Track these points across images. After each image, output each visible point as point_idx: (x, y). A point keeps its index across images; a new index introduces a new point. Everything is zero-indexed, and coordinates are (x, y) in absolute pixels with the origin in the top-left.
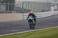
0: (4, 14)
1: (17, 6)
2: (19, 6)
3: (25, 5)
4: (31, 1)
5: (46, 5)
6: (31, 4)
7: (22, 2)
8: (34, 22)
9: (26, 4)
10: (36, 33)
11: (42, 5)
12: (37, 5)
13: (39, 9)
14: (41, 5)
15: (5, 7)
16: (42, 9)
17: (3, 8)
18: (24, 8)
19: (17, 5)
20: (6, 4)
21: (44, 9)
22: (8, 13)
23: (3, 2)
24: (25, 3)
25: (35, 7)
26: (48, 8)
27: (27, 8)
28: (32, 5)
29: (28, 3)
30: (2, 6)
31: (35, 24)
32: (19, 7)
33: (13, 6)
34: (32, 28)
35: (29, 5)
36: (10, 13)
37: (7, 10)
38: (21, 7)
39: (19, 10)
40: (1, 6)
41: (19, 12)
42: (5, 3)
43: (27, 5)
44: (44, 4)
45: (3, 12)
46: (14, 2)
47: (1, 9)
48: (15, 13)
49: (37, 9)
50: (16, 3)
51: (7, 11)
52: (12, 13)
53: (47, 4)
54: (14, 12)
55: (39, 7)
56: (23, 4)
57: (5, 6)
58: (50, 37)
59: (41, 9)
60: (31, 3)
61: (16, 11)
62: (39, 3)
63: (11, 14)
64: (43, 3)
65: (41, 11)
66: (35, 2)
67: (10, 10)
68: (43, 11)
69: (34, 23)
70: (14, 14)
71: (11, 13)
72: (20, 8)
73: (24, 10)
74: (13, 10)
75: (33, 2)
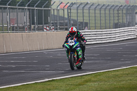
0: (25, 34)
1: (56, 14)
2: (61, 13)
3: (74, 11)
4: (89, 2)
5: (124, 12)
6: (89, 10)
7: (68, 5)
8: (80, 53)
9: (77, 9)
10: (101, 77)
11: (116, 12)
12: (103, 12)
13: (108, 22)
14: (112, 12)
15: (28, 16)
16: (116, 22)
17: (24, 18)
18: (74, 18)
19: (56, 11)
20: (29, 9)
21: (121, 21)
22: (34, 30)
23: (22, 4)
24: (75, 6)
25: (98, 15)
26: (128, 17)
27: (80, 20)
28: (91, 11)
29: (82, 6)
30: (21, 14)
31: (84, 58)
32: (61, 17)
33: (47, 13)
34: (75, 68)
35: (85, 11)
36: (39, 29)
37: (33, 24)
38: (66, 16)
39: (60, 23)
40: (19, 14)
41: (61, 29)
42: (29, 6)
43: (79, 11)
44: (120, 8)
45: (22, 29)
46: (49, 5)
47: (19, 21)
48: (50, 29)
49: (103, 22)
50: (54, 7)
51: (33, 26)
52: (45, 30)
53: (127, 9)
54: (48, 28)
55: (107, 15)
56: (69, 8)
57: (28, 13)
58: (134, 88)
59: (112, 22)
60: (88, 6)
61: (55, 25)
62: (108, 6)
63: (41, 32)
64: (117, 6)
65: (112, 24)
66: (99, 5)
67: (40, 23)
68: (116, 26)
69: (80, 57)
70: (48, 32)
71: (42, 29)
73: (72, 22)
74: (47, 23)
75: (93, 4)
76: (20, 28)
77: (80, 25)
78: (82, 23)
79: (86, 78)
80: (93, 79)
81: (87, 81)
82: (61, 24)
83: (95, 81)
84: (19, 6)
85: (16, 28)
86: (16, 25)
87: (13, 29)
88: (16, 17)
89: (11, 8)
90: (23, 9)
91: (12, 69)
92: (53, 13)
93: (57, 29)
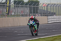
2: (43, 8)
4: (56, 4)
6: (56, 7)
9: (51, 7)
17: (27, 10)
18: (49, 11)
20: (29, 7)
24: (50, 5)
25: (60, 9)
27: (52, 11)
29: (53, 5)
33: (37, 8)
35: (54, 7)
40: (25, 9)
42: (29, 5)
47: (25, 12)
50: (40, 5)
51: (31, 14)
54: (38, 15)
56: (47, 6)
57: (29, 8)
60: (56, 5)
61: (41, 13)
66: (60, 5)
67: (34, 13)
70: (38, 17)
71: (35, 16)
72: (44, 10)
73: (48, 12)
74: (37, 13)
75: (58, 5)
76: (25, 15)
77: (52, 14)
78: (53, 13)
79: (55, 37)
80: (58, 38)
81: (55, 39)
82: (44, 13)
83: (58, 39)
84: (25, 5)
85: (24, 15)
86: (23, 14)
87: (22, 15)
88: (23, 10)
89: (22, 6)
90: (27, 6)
91: (22, 33)
92: (40, 8)
93: (41, 16)
